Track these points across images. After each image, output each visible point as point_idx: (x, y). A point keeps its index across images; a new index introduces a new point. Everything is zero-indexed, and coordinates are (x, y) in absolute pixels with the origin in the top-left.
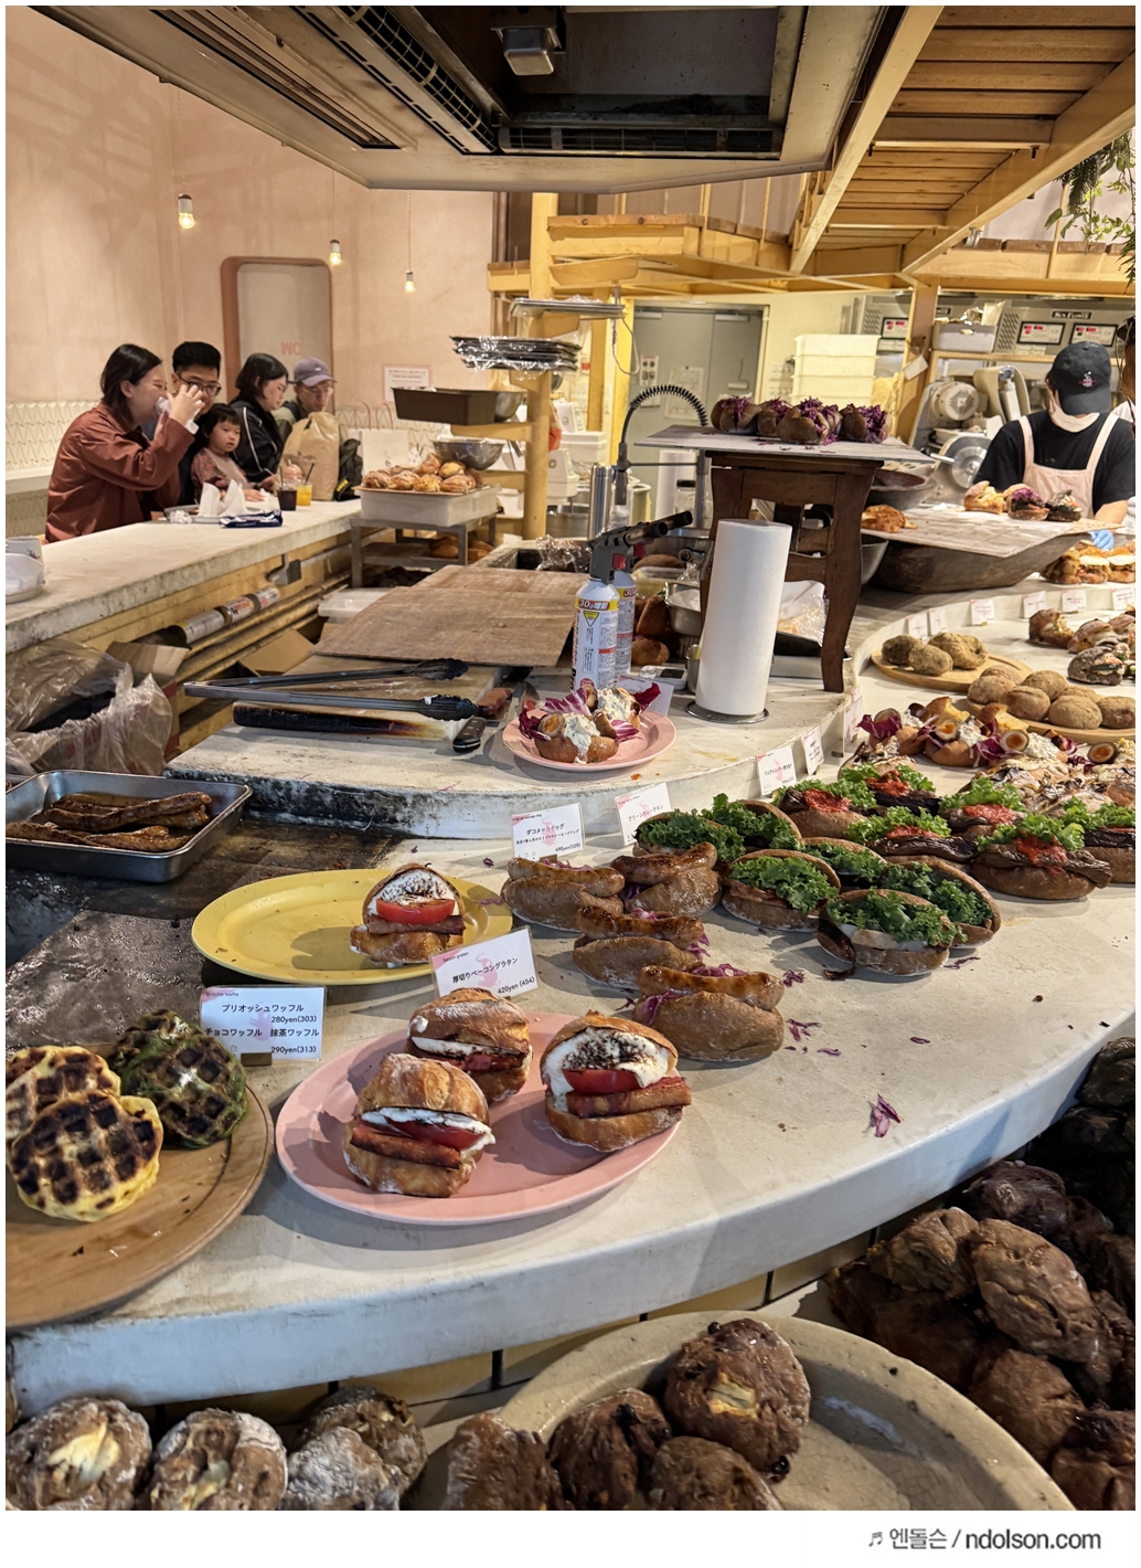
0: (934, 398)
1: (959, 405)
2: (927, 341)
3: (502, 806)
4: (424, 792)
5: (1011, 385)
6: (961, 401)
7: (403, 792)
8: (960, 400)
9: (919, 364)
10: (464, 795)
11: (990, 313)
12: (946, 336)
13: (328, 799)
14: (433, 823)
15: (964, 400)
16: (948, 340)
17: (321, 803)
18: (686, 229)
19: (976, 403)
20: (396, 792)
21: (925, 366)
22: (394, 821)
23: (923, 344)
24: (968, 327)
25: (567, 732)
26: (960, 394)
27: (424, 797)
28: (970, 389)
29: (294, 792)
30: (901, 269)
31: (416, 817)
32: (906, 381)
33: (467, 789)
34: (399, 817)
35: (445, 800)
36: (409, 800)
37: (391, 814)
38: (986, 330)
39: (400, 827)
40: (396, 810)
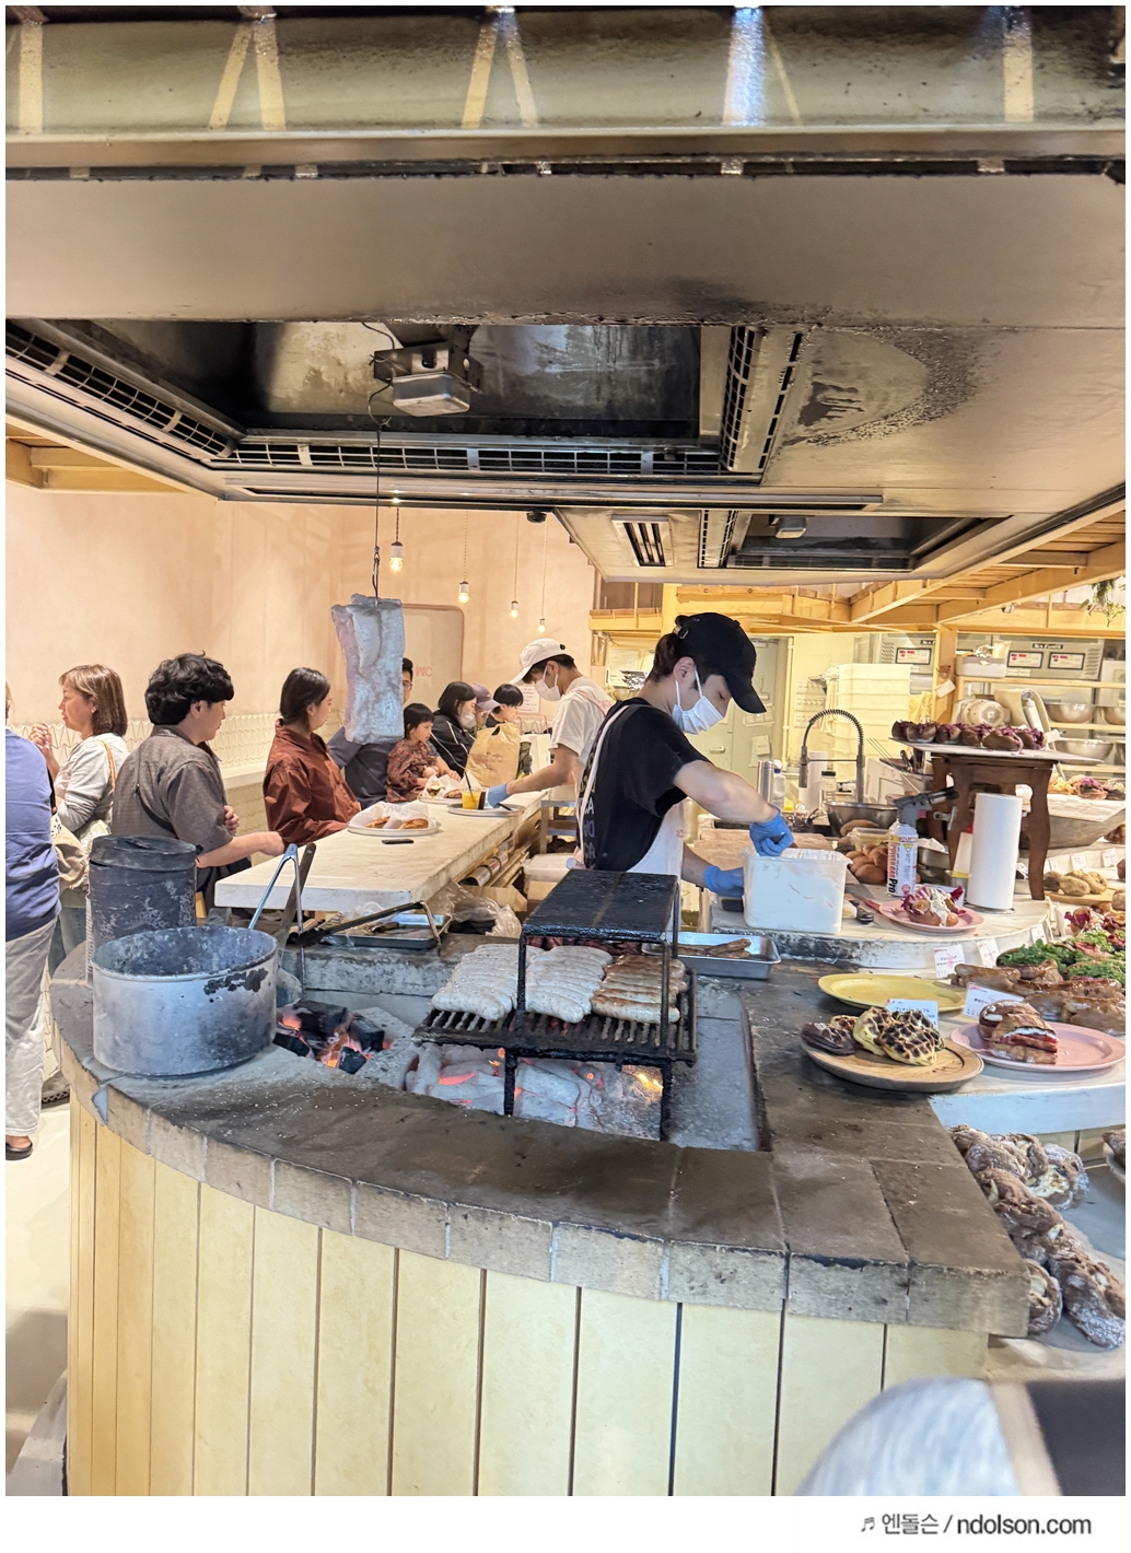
0: (966, 711)
1: (989, 716)
2: (952, 669)
3: (912, 949)
4: (870, 940)
5: (1031, 702)
6: (991, 714)
7: (856, 940)
8: (989, 713)
9: (948, 686)
10: (892, 942)
11: (1000, 649)
12: (969, 665)
13: (812, 945)
14: (873, 958)
15: (993, 713)
16: (969, 669)
17: (807, 947)
18: (784, 596)
19: (1002, 715)
20: (854, 940)
21: (953, 687)
22: (851, 957)
23: (950, 671)
24: (983, 659)
25: (933, 910)
26: (989, 709)
27: (870, 943)
28: (997, 705)
29: (792, 941)
30: (937, 620)
31: (864, 955)
32: (938, 698)
33: (893, 939)
34: (854, 955)
35: (881, 945)
36: (861, 945)
37: (849, 953)
38: (999, 661)
39: (855, 961)
40: (852, 951)
